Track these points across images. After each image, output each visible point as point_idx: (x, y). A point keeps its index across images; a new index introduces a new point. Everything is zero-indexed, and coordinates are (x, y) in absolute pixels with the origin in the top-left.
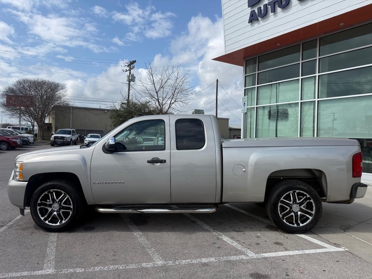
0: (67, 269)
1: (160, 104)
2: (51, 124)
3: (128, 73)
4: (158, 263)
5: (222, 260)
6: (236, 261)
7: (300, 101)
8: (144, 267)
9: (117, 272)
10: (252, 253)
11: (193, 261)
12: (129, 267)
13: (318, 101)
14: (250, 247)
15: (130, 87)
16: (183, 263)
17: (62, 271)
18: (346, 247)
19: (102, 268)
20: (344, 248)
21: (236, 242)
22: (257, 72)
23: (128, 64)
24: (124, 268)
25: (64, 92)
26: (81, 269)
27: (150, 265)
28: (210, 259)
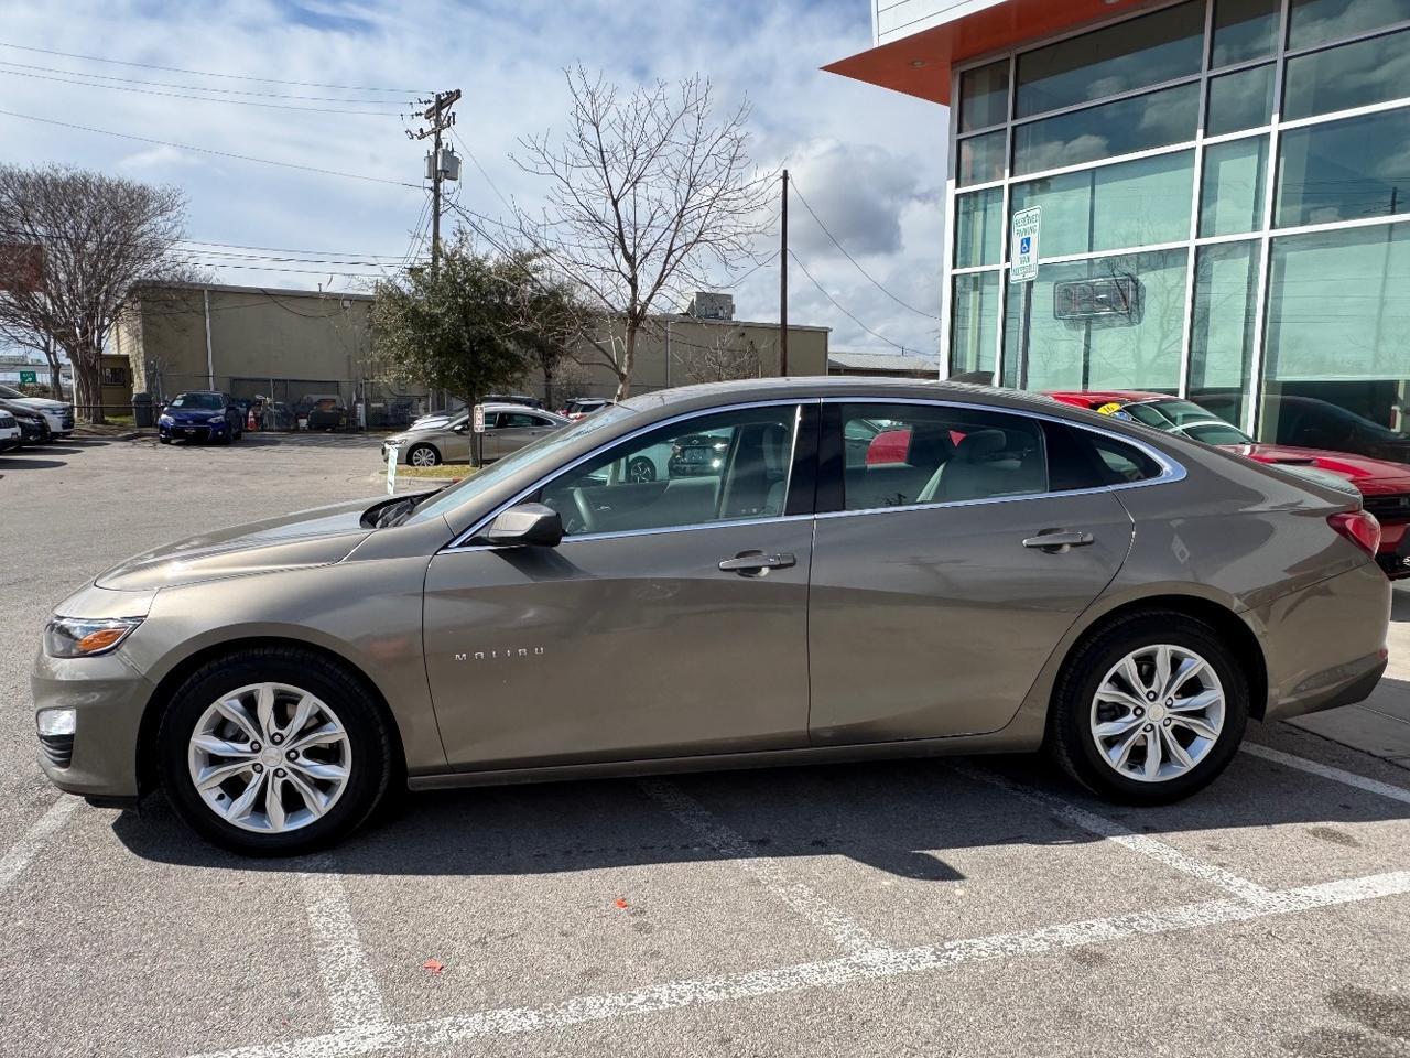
2: (126, 358)
3: (429, 142)
4: (868, 958)
5: (1145, 927)
6: (1210, 928)
7: (1192, 243)
8: (816, 984)
10: (1251, 885)
11: (1023, 942)
12: (745, 991)
13: (1271, 240)
15: (441, 201)
16: (983, 954)
17: (430, 1031)
19: (622, 1001)
22: (1010, 124)
23: (429, 106)
24: (724, 996)
25: (169, 225)
26: (519, 1010)
27: (836, 974)
28: (1092, 925)
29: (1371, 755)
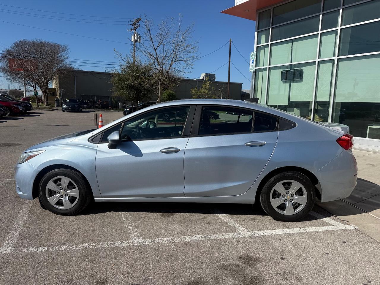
0: (28, 248)
4: (135, 241)
5: (209, 238)
6: (225, 239)
7: (317, 60)
8: (117, 246)
9: (85, 252)
10: (245, 230)
11: (176, 239)
12: (99, 246)
13: (338, 59)
15: (136, 48)
16: (163, 241)
17: (22, 250)
18: (356, 224)
19: (69, 247)
20: (354, 226)
22: (271, 27)
23: (133, 22)
24: (94, 247)
25: (65, 55)
26: (44, 247)
27: (125, 244)
28: (196, 237)
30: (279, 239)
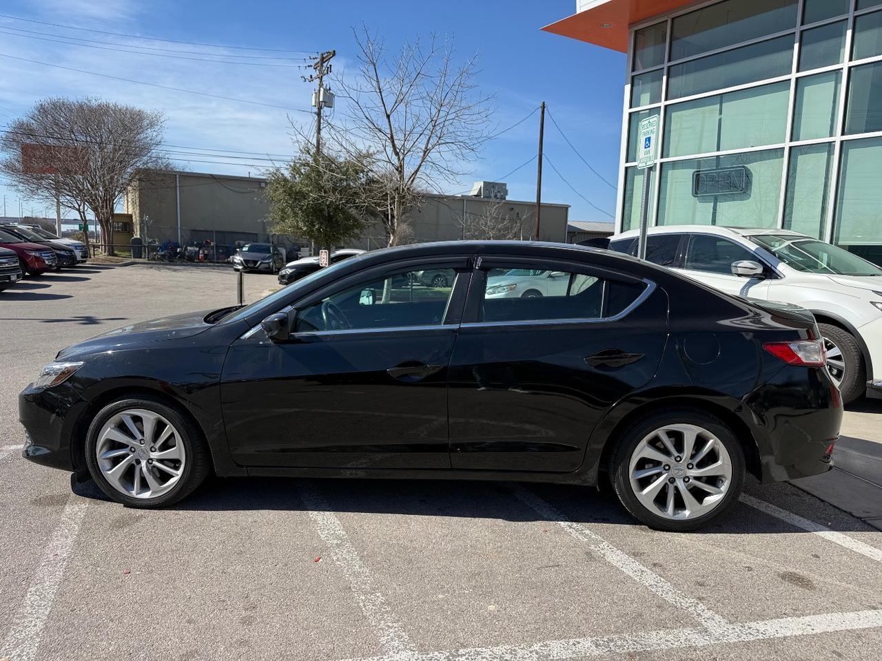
1: (398, 151)
2: (131, 216)
3: (316, 84)
4: (396, 657)
5: (618, 647)
6: (670, 653)
7: (787, 144)
10: (717, 617)
13: (842, 142)
14: (701, 592)
15: (322, 121)
21: (651, 569)
22: (666, 65)
23: (316, 61)
25: (155, 134)
28: (579, 643)
29: (852, 516)
30: (834, 652)
